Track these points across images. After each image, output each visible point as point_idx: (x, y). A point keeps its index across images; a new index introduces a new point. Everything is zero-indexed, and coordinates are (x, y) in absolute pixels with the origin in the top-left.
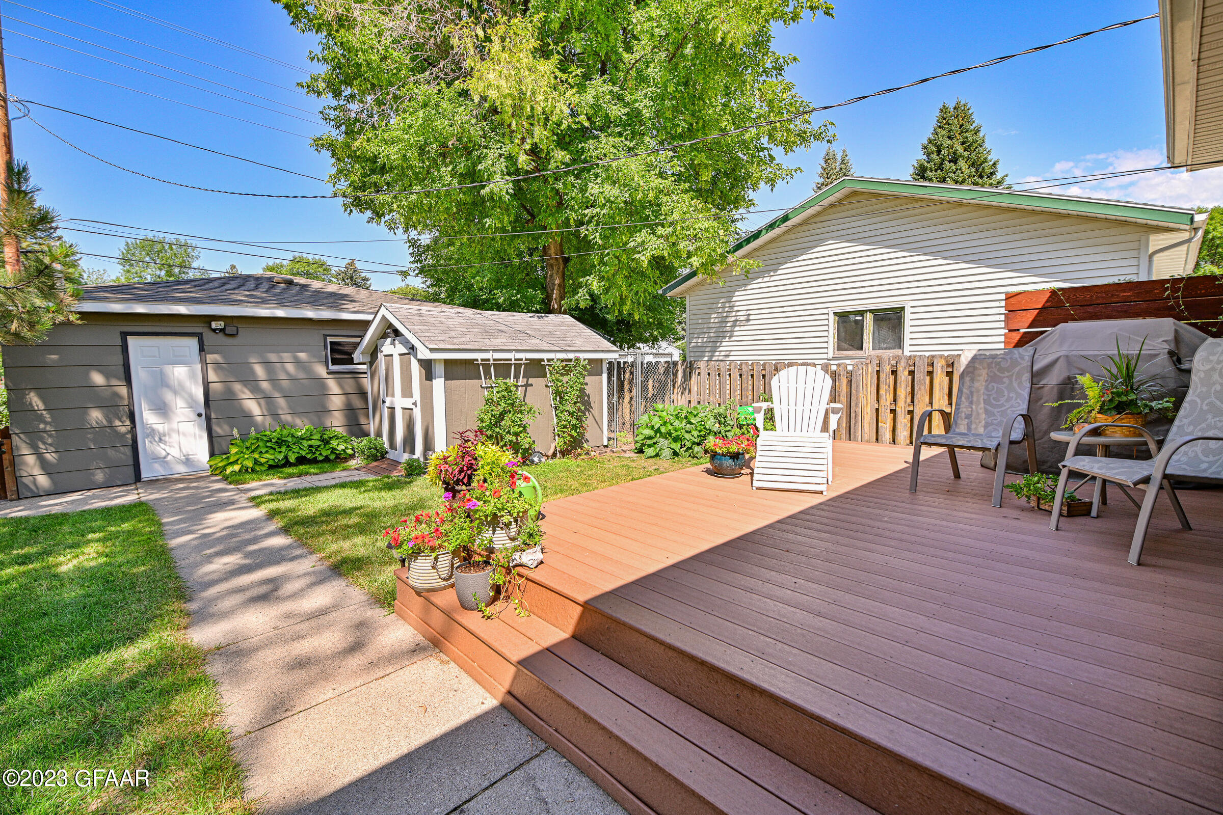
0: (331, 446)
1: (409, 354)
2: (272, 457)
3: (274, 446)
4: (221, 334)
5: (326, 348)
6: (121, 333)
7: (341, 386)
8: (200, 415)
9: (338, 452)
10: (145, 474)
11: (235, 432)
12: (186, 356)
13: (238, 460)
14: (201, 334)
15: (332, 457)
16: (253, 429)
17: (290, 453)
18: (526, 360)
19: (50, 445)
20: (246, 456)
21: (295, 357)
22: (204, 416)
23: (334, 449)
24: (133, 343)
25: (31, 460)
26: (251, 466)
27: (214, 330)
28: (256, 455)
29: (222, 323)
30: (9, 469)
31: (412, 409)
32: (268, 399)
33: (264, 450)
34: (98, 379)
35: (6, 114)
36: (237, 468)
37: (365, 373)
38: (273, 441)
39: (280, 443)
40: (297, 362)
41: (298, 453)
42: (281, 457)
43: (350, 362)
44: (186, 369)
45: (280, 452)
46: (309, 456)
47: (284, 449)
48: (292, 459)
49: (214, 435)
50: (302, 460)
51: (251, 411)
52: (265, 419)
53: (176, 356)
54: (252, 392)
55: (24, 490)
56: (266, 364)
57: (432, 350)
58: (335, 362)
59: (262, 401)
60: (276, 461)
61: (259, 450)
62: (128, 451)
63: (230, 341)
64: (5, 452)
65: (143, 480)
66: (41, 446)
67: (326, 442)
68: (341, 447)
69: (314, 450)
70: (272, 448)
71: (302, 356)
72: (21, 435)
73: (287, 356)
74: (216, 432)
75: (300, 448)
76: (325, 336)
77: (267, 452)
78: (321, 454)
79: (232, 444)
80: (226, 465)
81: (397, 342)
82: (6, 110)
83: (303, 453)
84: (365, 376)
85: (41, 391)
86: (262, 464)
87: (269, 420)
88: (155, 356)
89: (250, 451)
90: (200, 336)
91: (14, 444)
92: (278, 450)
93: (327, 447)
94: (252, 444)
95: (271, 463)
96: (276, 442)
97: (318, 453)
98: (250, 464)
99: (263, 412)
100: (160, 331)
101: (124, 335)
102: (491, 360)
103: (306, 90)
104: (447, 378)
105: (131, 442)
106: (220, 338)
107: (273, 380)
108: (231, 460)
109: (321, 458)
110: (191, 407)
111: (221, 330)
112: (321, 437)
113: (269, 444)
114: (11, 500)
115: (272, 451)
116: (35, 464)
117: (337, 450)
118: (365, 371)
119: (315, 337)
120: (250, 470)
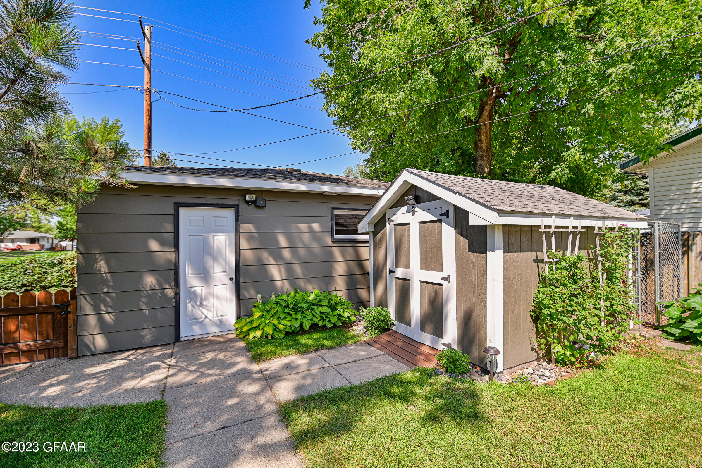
0: (338, 312)
1: (440, 221)
2: (289, 324)
3: (291, 312)
4: (252, 206)
5: (332, 220)
6: (175, 203)
7: (343, 255)
8: (231, 279)
9: (344, 319)
10: (184, 334)
11: (259, 297)
12: (224, 226)
13: (259, 325)
14: (237, 205)
15: (339, 324)
16: (274, 294)
17: (305, 321)
18: (582, 228)
19: (110, 307)
20: (267, 322)
21: (310, 228)
22: (234, 280)
23: (340, 315)
24: (183, 212)
25: (92, 320)
26: (271, 333)
27: (247, 202)
28: (275, 321)
29: (254, 196)
30: (72, 328)
31: (441, 285)
32: (288, 265)
33: (282, 317)
34: (154, 246)
35: (150, 99)
36: (258, 333)
37: (368, 242)
38: (290, 307)
39: (296, 309)
40: (312, 231)
41: (311, 320)
42: (297, 324)
43: (355, 232)
44: (224, 237)
45: (296, 319)
46: (320, 323)
47: (299, 316)
48: (307, 327)
49: (241, 298)
50: (314, 327)
51: (272, 276)
52: (283, 283)
53: (216, 226)
54: (275, 259)
55: (84, 349)
56: (287, 233)
57: (502, 213)
58: (338, 232)
59: (282, 268)
60: (293, 328)
61: (278, 315)
62: (171, 312)
63: (259, 212)
64: (70, 312)
65: (181, 339)
66: (103, 308)
67: (333, 308)
68: (346, 314)
69: (324, 317)
70: (289, 314)
71: (316, 226)
72: (87, 296)
73: (303, 226)
74: (244, 296)
75: (313, 315)
76: (332, 209)
77: (285, 318)
78: (330, 321)
79: (255, 307)
80: (249, 330)
81: (417, 209)
82: (150, 97)
83: (316, 320)
84: (368, 244)
85: (107, 255)
86: (280, 331)
87: (287, 285)
88: (200, 225)
89: (270, 315)
90: (236, 208)
91: (79, 304)
92: (294, 316)
93: (335, 313)
94: (271, 308)
95: (288, 329)
96: (293, 308)
97: (327, 320)
98: (269, 330)
99: (281, 276)
100: (206, 202)
101: (177, 206)
102: (553, 228)
103: (311, 45)
104: (506, 250)
105: (174, 304)
106: (252, 210)
107: (293, 248)
108: (254, 325)
109: (330, 325)
110: (225, 272)
111: (254, 202)
112: (329, 302)
113: (287, 310)
114: (72, 358)
115: (289, 318)
116: (96, 325)
117: (343, 317)
118: (368, 240)
119: (324, 209)
120: (270, 337)
